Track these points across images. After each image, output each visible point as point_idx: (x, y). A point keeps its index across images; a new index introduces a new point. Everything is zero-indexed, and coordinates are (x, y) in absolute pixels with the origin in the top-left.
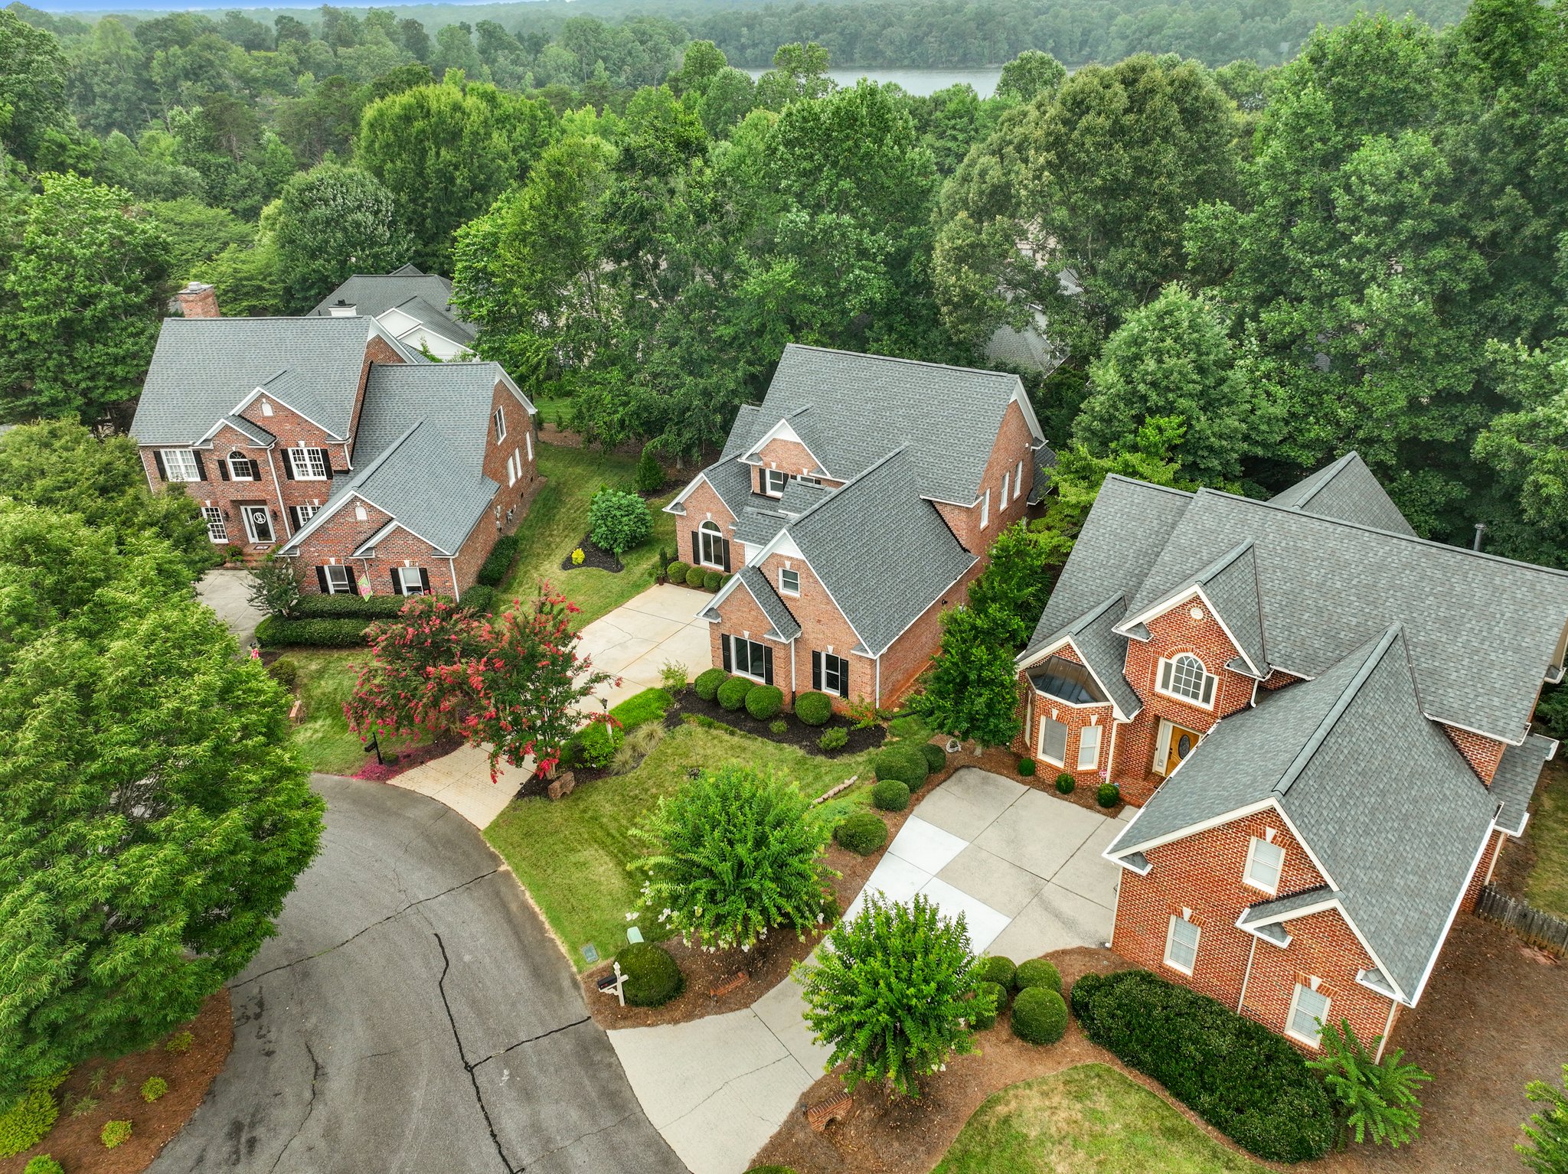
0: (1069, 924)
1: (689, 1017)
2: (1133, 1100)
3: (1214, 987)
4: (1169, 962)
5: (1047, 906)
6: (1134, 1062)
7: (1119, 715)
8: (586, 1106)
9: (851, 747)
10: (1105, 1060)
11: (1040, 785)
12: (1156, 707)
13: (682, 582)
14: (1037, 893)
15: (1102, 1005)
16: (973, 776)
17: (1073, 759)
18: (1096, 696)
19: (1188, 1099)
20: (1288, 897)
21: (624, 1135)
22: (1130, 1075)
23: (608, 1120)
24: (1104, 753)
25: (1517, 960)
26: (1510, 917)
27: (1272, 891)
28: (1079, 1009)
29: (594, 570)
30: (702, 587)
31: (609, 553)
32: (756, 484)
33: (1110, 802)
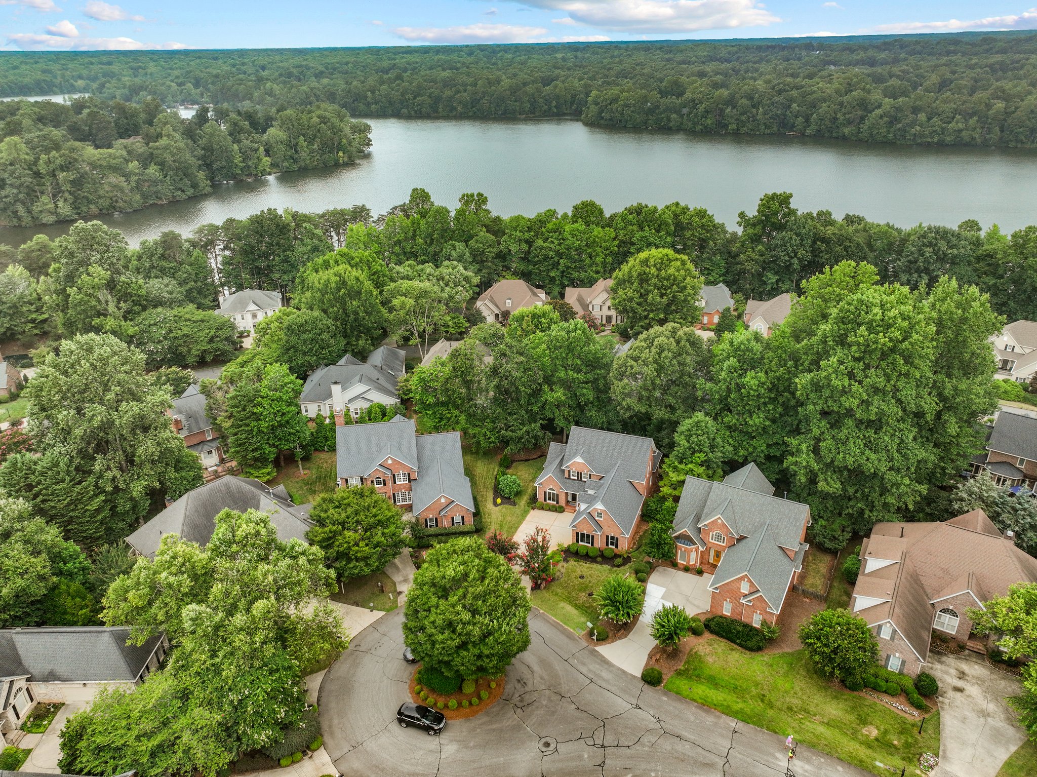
0: (698, 607)
1: (613, 642)
2: (722, 644)
3: (736, 617)
4: (724, 613)
5: (691, 603)
6: (722, 636)
7: (701, 549)
8: (599, 664)
9: (623, 564)
10: (714, 637)
11: (679, 569)
12: (710, 545)
13: (542, 509)
14: (688, 600)
15: (712, 624)
16: (661, 569)
17: (689, 561)
18: (694, 544)
19: (734, 642)
20: (751, 594)
21: (612, 669)
22: (721, 639)
23: (606, 666)
24: (697, 559)
25: (802, 602)
26: (800, 592)
27: (747, 593)
28: (707, 626)
29: (507, 506)
30: (549, 510)
31: (509, 498)
32: (566, 475)
33: (700, 573)
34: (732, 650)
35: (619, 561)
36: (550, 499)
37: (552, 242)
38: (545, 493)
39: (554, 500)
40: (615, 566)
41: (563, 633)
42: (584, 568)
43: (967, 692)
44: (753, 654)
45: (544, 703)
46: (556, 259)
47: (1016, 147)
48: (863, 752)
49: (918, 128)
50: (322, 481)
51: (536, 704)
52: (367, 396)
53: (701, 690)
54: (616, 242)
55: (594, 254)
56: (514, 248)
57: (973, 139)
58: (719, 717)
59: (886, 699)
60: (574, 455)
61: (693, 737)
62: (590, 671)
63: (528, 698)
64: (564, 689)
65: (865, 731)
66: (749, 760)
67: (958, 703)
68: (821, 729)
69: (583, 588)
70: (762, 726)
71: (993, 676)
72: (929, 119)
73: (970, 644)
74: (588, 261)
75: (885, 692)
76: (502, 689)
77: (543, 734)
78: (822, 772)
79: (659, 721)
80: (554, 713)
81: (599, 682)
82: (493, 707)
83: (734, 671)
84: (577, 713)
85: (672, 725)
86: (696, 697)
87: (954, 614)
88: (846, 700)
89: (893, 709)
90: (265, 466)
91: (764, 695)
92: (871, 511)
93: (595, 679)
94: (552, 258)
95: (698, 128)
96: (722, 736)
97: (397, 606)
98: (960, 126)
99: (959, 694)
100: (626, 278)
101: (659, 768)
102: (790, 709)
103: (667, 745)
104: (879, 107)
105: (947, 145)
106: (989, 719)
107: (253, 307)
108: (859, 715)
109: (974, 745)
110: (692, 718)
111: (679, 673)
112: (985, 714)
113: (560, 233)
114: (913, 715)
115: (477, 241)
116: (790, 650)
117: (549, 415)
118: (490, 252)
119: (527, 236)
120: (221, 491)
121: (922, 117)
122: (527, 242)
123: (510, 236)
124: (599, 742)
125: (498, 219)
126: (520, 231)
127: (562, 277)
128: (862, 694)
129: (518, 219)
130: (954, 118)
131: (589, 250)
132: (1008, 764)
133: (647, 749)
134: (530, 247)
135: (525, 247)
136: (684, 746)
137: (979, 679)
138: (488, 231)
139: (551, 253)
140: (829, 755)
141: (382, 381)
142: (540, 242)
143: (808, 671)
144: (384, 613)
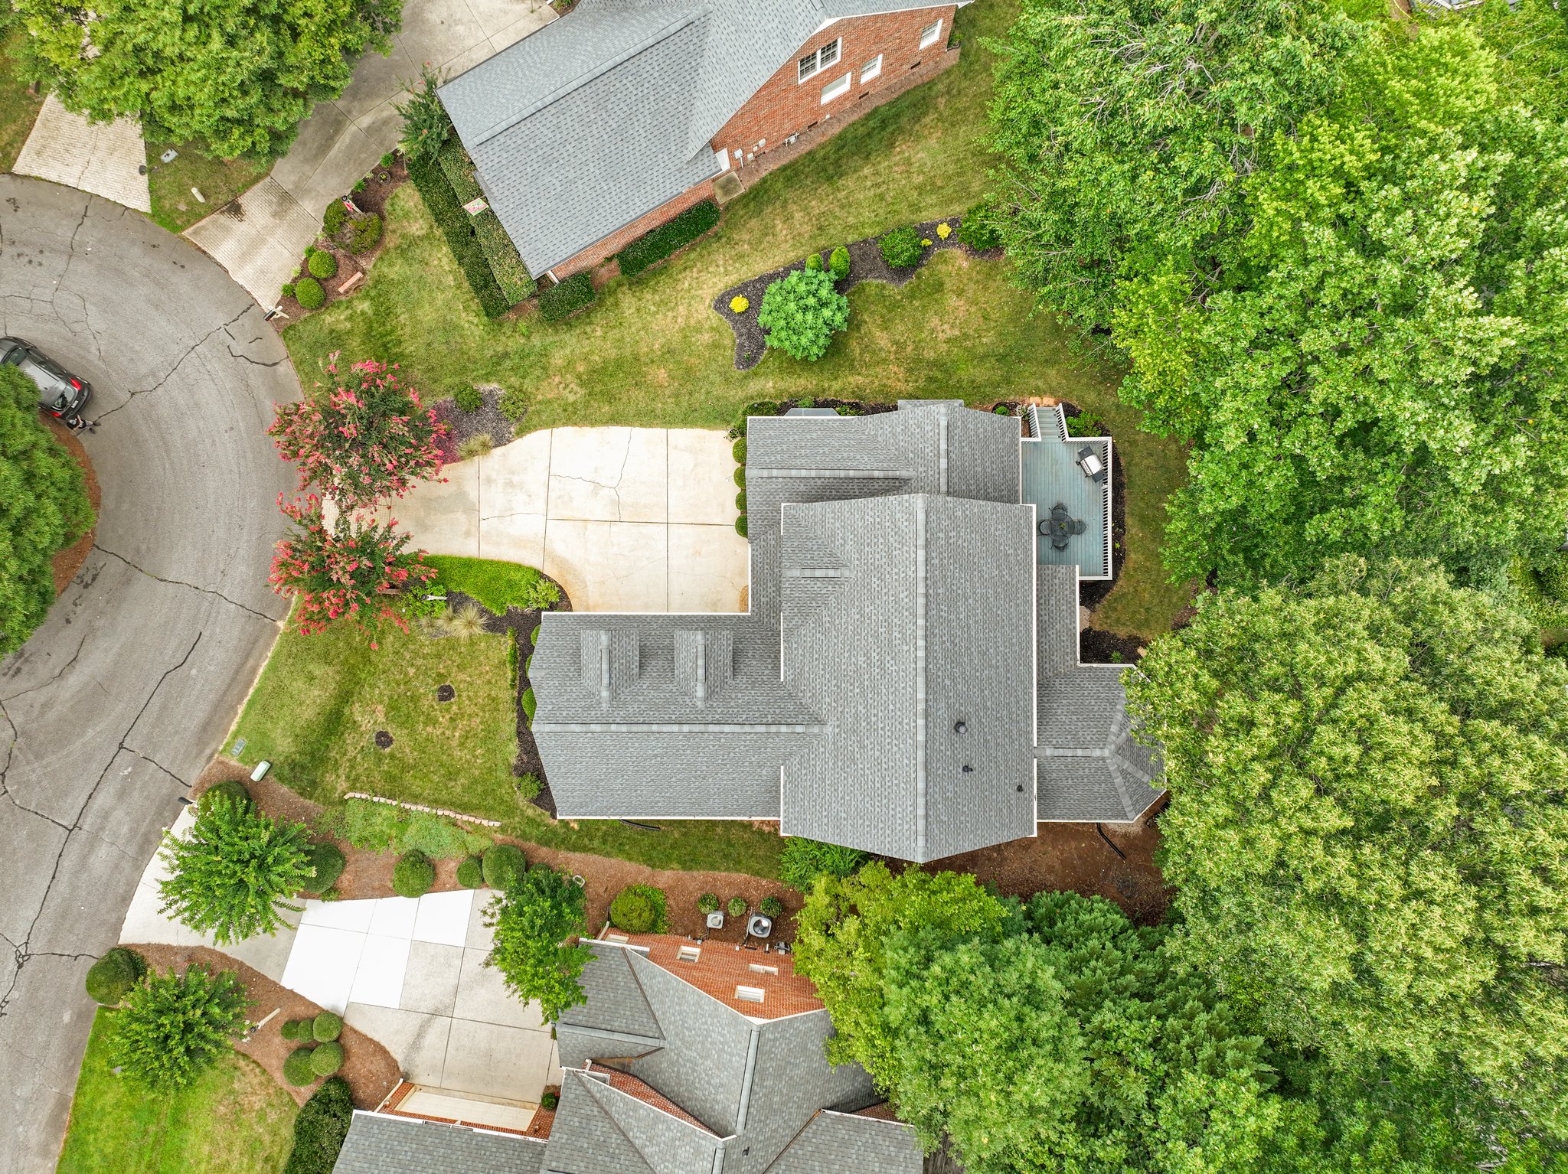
0: (415, 1045)
14: (435, 1014)
29: (725, 335)
41: (216, 707)
62: (106, 816)
81: (75, 847)
93: (82, 836)
97: (179, 229)
144: (146, 208)
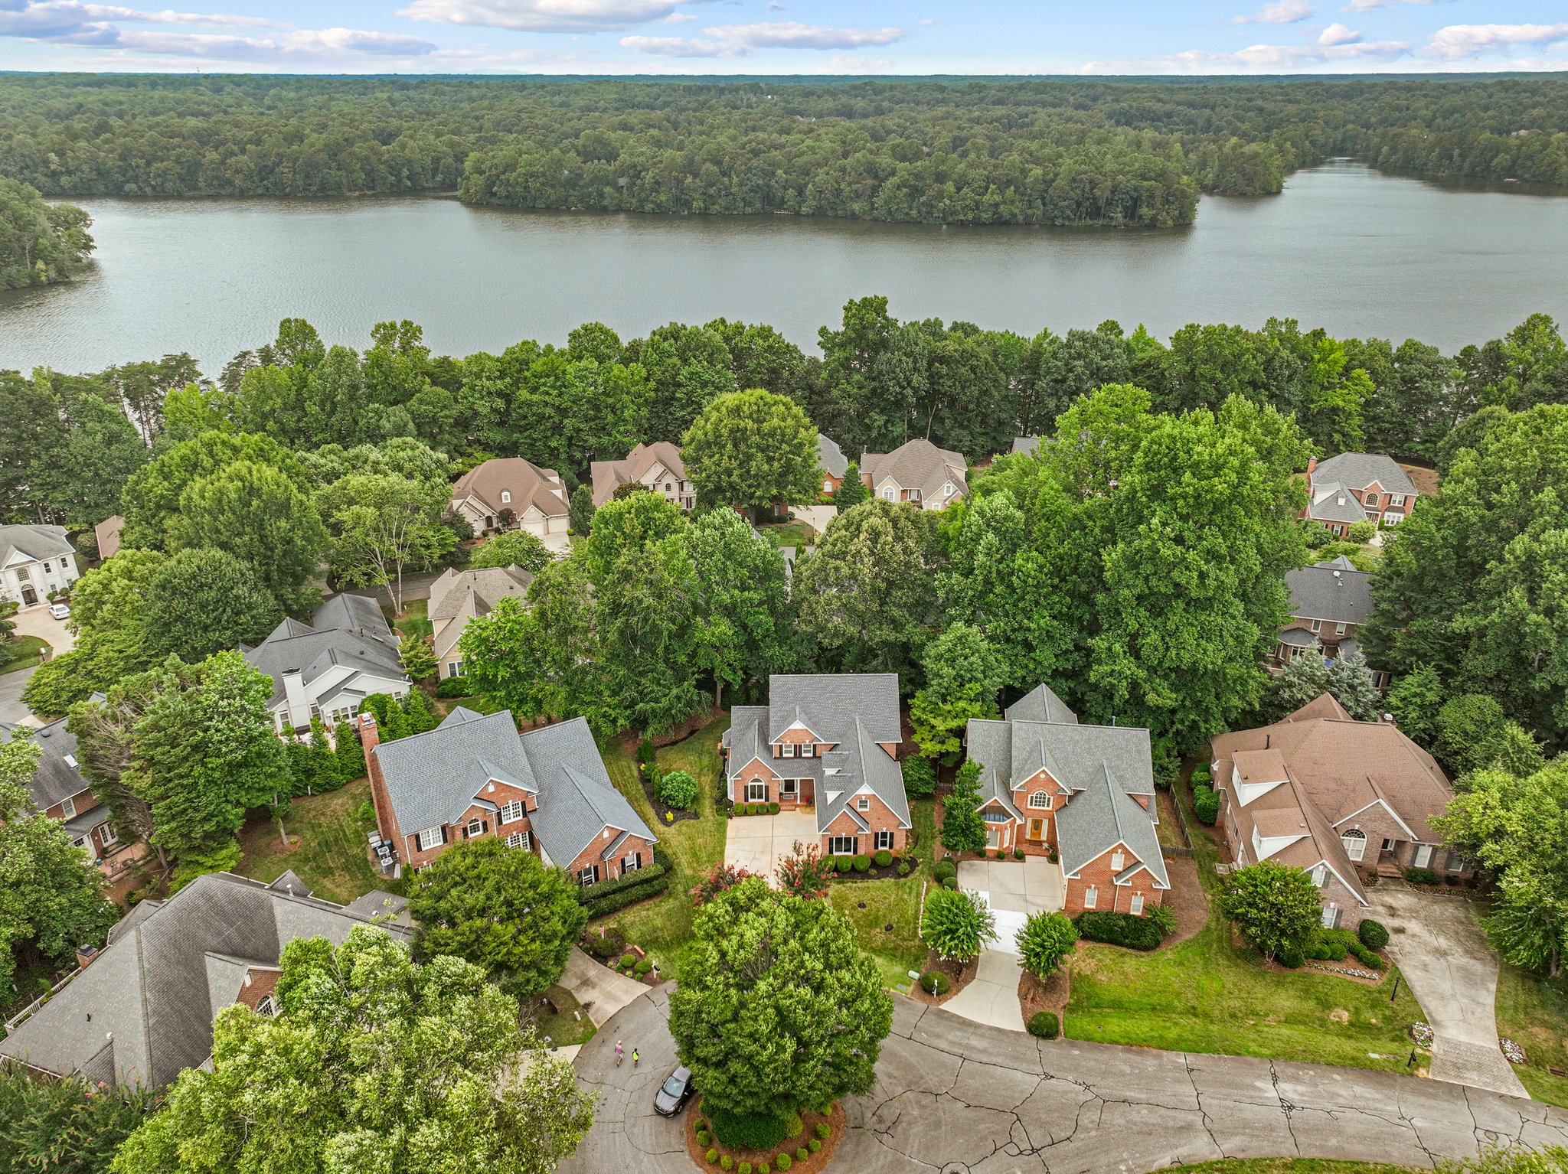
1: (959, 991)
2: (1107, 951)
3: (1105, 908)
4: (1090, 906)
5: (1033, 904)
6: (1101, 940)
7: (1018, 821)
8: (959, 1030)
9: (911, 871)
10: (1090, 945)
11: (990, 859)
12: (1028, 814)
13: (746, 814)
14: (1025, 900)
16: (968, 862)
17: (1001, 844)
18: (1008, 816)
19: (1121, 945)
20: (1127, 869)
21: (980, 1031)
22: (1101, 945)
23: (971, 1030)
24: (1011, 838)
27: (1120, 869)
28: (1078, 931)
29: (685, 822)
30: (758, 813)
31: (683, 809)
32: (776, 753)
33: (1020, 857)
34: (1122, 956)
35: (904, 867)
36: (753, 796)
37: (547, 393)
38: (746, 788)
39: (760, 797)
40: (899, 876)
42: (854, 890)
43: (1409, 931)
44: (1152, 953)
45: (916, 1112)
46: (557, 420)
47: (1063, 225)
48: (1348, 1047)
49: (947, 202)
50: (334, 849)
51: (904, 1119)
52: (352, 685)
53: (1115, 1025)
54: (652, 384)
55: (618, 406)
56: (483, 407)
57: (1014, 215)
58: (1159, 1057)
59: (1335, 967)
60: (788, 719)
61: (1143, 1096)
62: (952, 1043)
63: (889, 1114)
64: (931, 1082)
65: (1333, 1017)
66: (1232, 1104)
67: (1408, 948)
68: (1285, 1031)
69: (873, 923)
70: (1216, 1051)
71: (1424, 903)
72: (959, 189)
73: (1380, 869)
74: (610, 418)
75: (1331, 958)
76: (841, 1113)
77: (941, 1161)
78: (1320, 1088)
79: (1088, 1087)
80: (938, 1124)
81: (974, 1056)
82: (844, 1144)
83: (1140, 985)
84: (970, 1113)
85: (1109, 1087)
86: (1115, 1037)
87: (1359, 834)
88: (1293, 983)
89: (1349, 978)
90: (223, 845)
91: (1193, 1008)
92: (1206, 722)
93: (966, 1053)
94: (550, 417)
95: (649, 207)
96: (1178, 1081)
97: (594, 1031)
98: (997, 198)
99: (1402, 937)
100: (711, 437)
101: (1125, 1155)
102: (1233, 1016)
103: (1116, 1118)
104: (893, 173)
105: (984, 224)
106: (1449, 958)
107: (18, 558)
108: (1317, 998)
109: (1454, 996)
110: (1127, 1070)
111: (1071, 1009)
112: (1443, 954)
113: (557, 378)
114: (1375, 980)
115: (421, 401)
116: (1190, 936)
117: (703, 663)
118: (446, 417)
119: (500, 384)
120: (197, 908)
121: (950, 186)
122: (500, 394)
123: (473, 388)
124: (1025, 1145)
125: (445, 363)
126: (489, 378)
127: (570, 445)
128: (1306, 969)
129: (479, 358)
130: (987, 188)
131: (610, 401)
132: (1500, 1009)
133: (1093, 1133)
134: (509, 402)
135: (500, 404)
136: (1139, 1112)
137: (1411, 910)
138: (434, 383)
139: (549, 411)
140: (1314, 1062)
141: (371, 654)
142: (524, 394)
143: (1228, 958)
144: (579, 1047)
